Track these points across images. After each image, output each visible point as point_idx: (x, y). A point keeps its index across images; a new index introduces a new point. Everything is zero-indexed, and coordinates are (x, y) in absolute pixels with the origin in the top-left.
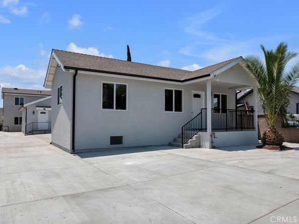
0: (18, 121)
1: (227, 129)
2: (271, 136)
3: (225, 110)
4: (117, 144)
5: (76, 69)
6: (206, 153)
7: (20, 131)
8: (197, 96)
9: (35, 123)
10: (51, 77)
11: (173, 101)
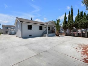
0: (6, 32)
1: (50, 33)
2: (57, 34)
3: (50, 30)
4: (31, 36)
5: (22, 22)
6: (47, 37)
7: (7, 34)
8: (45, 27)
9: (11, 32)
10: (16, 23)
11: (41, 28)
